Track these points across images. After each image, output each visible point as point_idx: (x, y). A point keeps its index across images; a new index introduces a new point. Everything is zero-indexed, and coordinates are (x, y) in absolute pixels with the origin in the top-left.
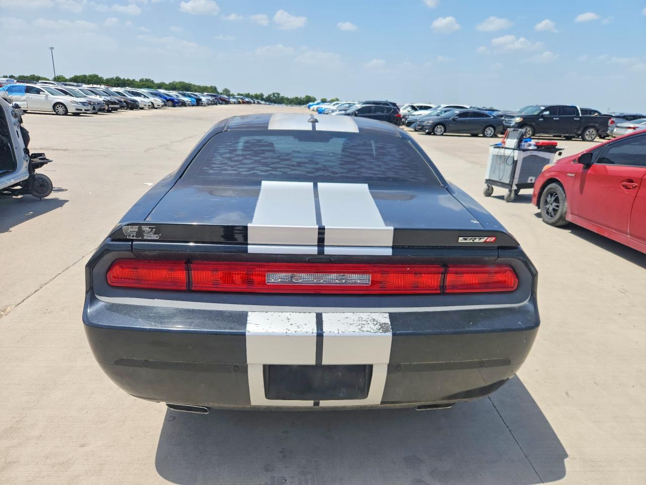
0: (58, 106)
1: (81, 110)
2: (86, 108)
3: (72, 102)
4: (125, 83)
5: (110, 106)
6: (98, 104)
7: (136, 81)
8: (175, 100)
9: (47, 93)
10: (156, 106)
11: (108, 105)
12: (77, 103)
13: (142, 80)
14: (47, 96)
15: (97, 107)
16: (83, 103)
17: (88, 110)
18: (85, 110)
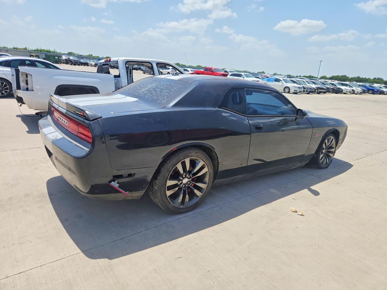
0: (286, 88)
1: (297, 91)
2: (300, 90)
3: (294, 87)
4: (362, 81)
5: (319, 90)
6: (310, 88)
7: (371, 79)
8: (375, 90)
9: (283, 82)
10: (356, 92)
11: (318, 90)
12: (296, 87)
13: (375, 79)
14: (283, 83)
15: (309, 90)
16: (299, 88)
17: (302, 91)
18: (299, 91)
